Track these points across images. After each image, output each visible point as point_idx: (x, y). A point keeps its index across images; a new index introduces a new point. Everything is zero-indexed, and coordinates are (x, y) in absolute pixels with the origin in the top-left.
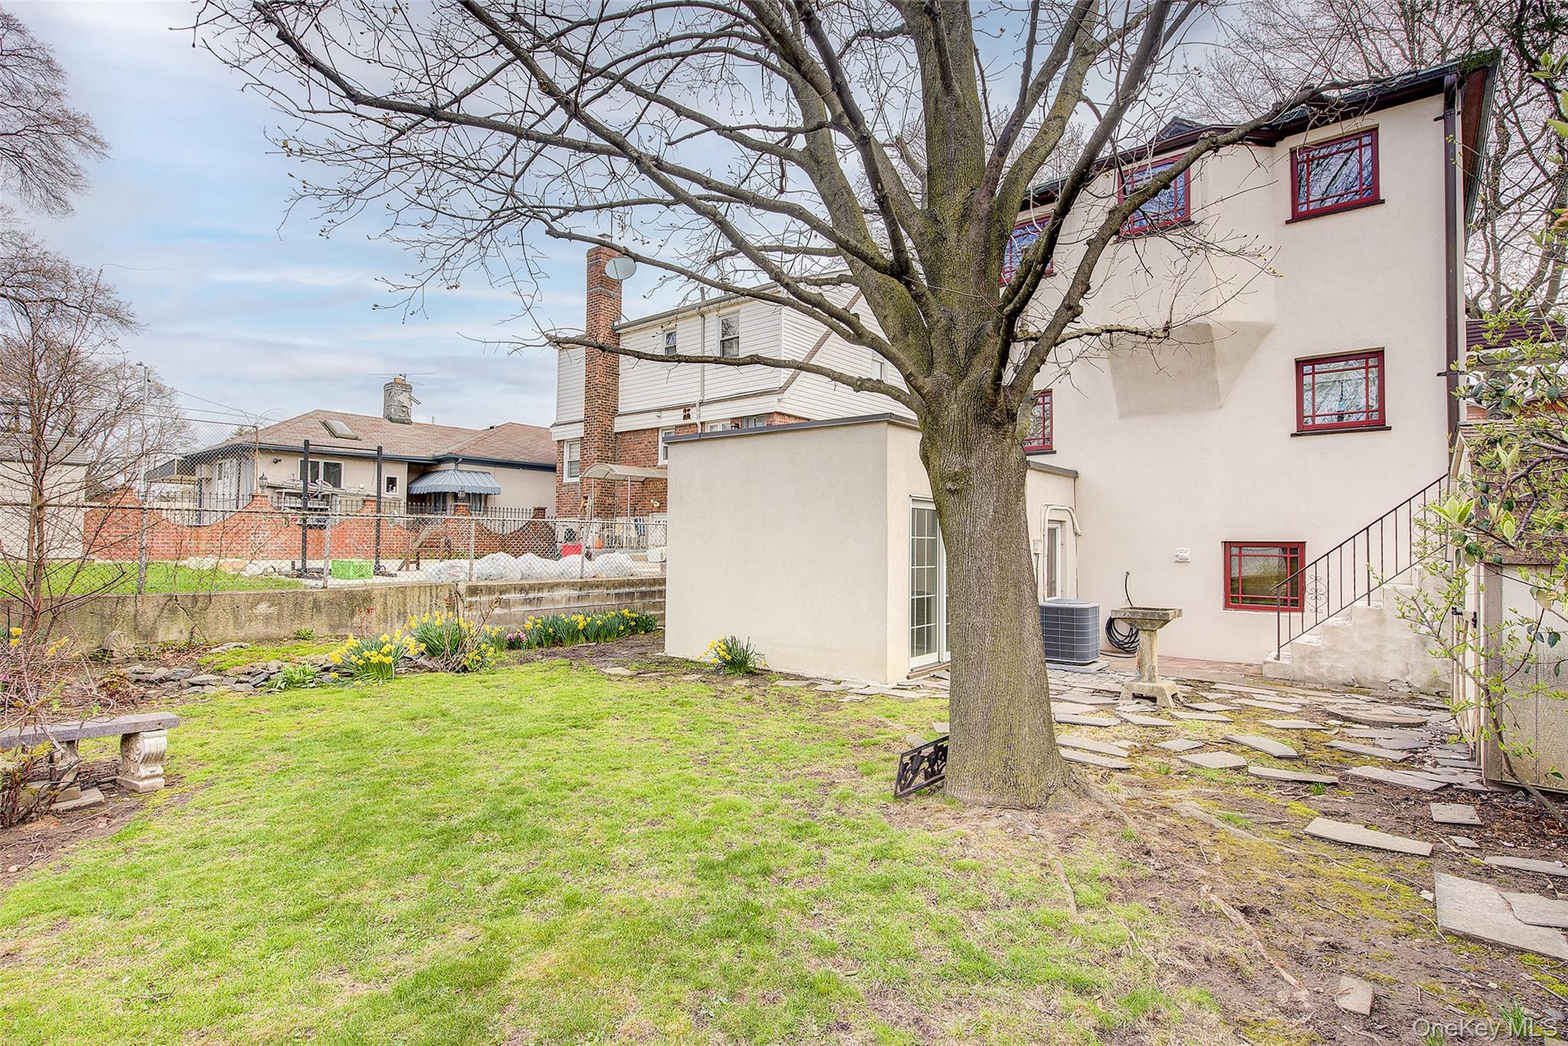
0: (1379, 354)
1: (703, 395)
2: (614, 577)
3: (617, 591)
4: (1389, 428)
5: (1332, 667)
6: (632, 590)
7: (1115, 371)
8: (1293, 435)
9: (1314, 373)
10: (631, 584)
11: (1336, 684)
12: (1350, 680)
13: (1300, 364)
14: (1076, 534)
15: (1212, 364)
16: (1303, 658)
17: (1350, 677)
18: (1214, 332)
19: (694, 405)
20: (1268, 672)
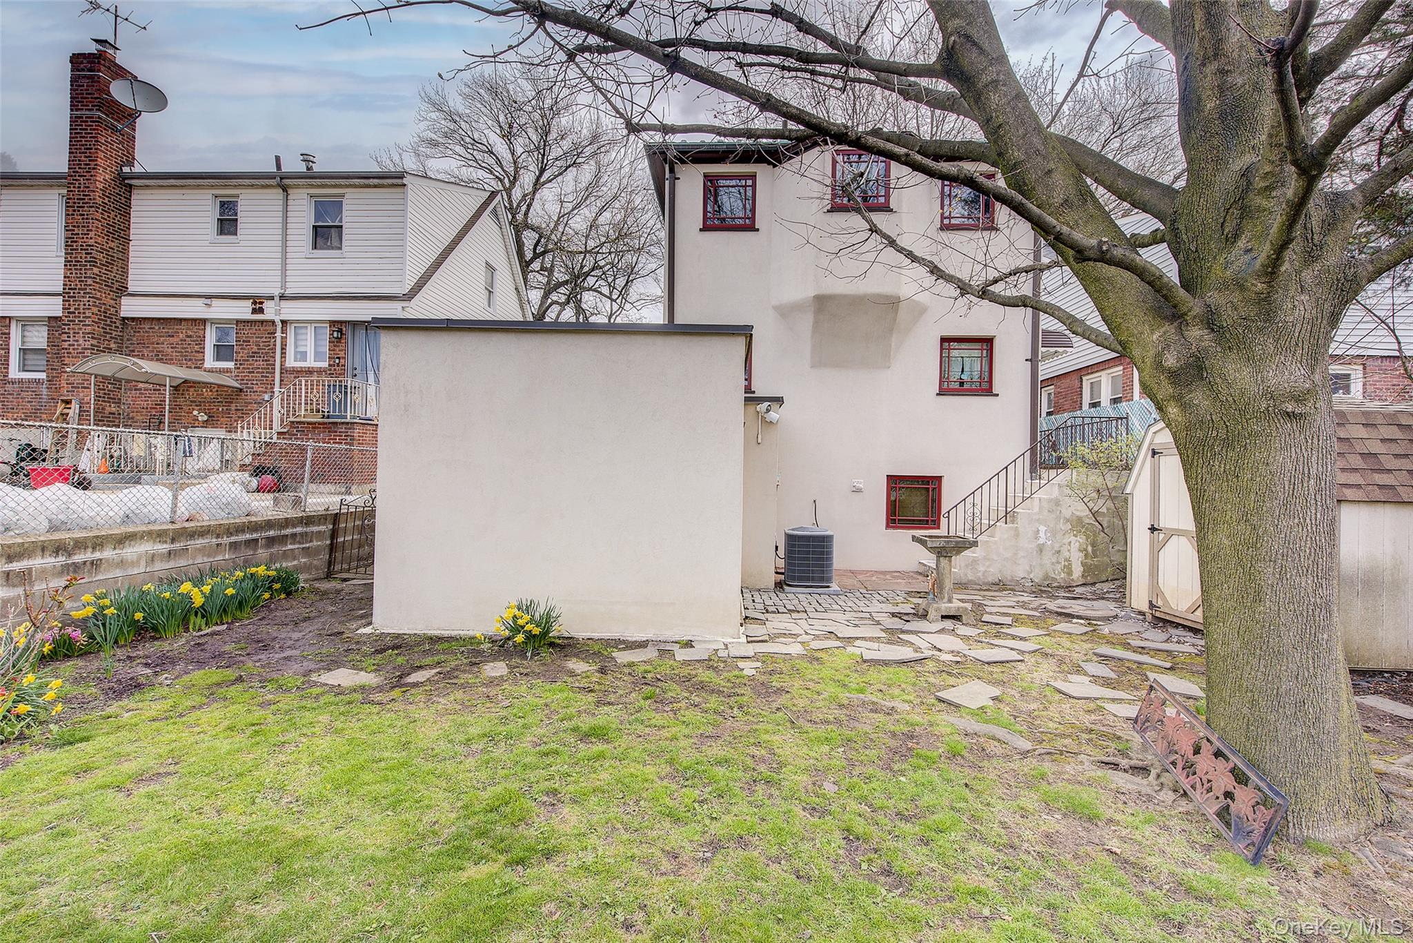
0: (989, 340)
1: (284, 286)
2: (222, 518)
3: (233, 539)
4: (997, 395)
5: (986, 571)
6: (255, 536)
8: (937, 394)
9: (951, 349)
10: (255, 527)
12: (997, 580)
13: (942, 341)
15: (891, 330)
19: (272, 298)
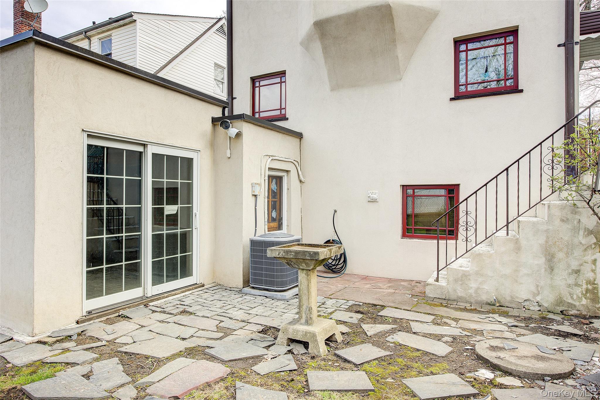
0: (514, 32)
4: (521, 91)
5: (478, 288)
7: (325, 49)
8: (452, 99)
9: (467, 51)
11: (482, 304)
12: (492, 300)
13: (458, 42)
14: (301, 181)
15: (394, 41)
16: (456, 281)
17: (492, 298)
18: (394, 13)
20: (430, 293)
